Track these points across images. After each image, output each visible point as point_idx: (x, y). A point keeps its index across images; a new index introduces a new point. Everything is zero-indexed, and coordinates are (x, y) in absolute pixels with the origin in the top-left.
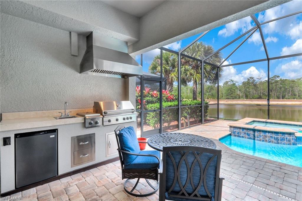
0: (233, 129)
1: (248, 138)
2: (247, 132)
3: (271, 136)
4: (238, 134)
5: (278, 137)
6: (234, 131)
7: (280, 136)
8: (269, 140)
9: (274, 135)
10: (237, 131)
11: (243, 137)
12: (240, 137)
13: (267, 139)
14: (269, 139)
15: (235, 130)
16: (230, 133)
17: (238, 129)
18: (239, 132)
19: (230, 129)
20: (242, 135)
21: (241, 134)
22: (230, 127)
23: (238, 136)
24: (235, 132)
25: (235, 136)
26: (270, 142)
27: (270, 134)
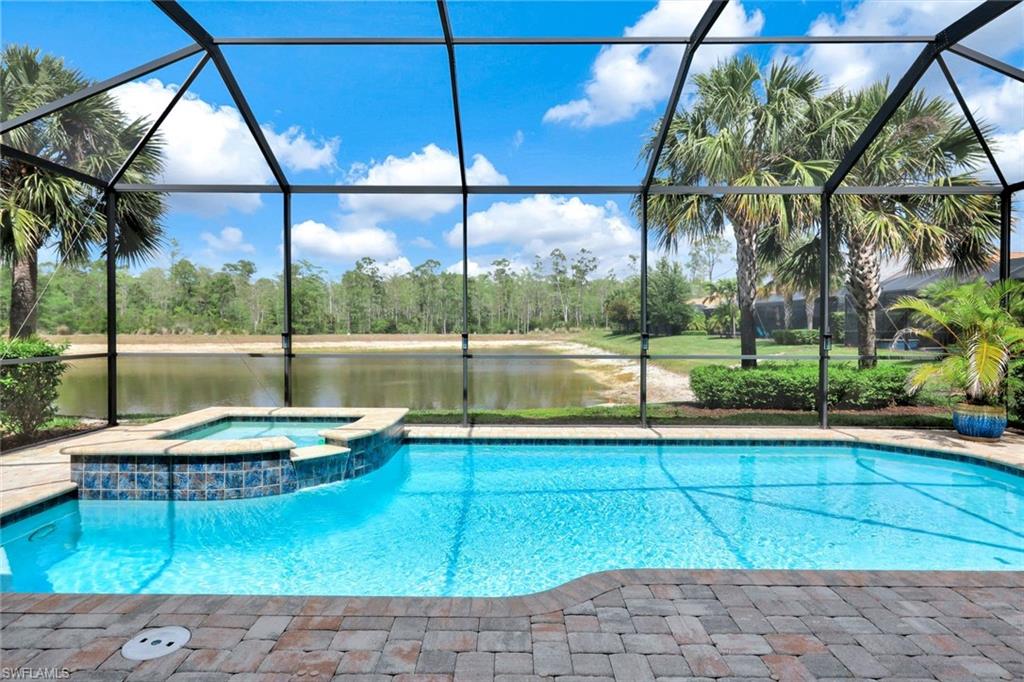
0: (84, 465)
1: (143, 497)
2: (140, 473)
3: (217, 472)
4: (105, 487)
5: (239, 472)
6: (87, 475)
7: (243, 471)
8: (213, 491)
9: (227, 471)
10: (101, 472)
11: (123, 496)
12: (114, 498)
13: (205, 487)
14: (211, 487)
15: (93, 473)
16: (75, 484)
17: (106, 465)
18: (108, 478)
19: (73, 469)
20: (119, 489)
21: (116, 485)
22: (72, 462)
23: (107, 496)
24: (95, 478)
25: (94, 496)
26: (213, 497)
27: (213, 465)
